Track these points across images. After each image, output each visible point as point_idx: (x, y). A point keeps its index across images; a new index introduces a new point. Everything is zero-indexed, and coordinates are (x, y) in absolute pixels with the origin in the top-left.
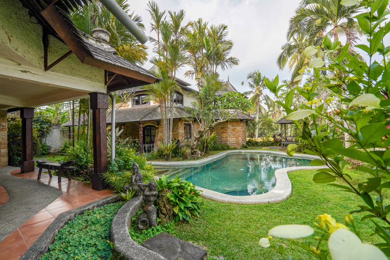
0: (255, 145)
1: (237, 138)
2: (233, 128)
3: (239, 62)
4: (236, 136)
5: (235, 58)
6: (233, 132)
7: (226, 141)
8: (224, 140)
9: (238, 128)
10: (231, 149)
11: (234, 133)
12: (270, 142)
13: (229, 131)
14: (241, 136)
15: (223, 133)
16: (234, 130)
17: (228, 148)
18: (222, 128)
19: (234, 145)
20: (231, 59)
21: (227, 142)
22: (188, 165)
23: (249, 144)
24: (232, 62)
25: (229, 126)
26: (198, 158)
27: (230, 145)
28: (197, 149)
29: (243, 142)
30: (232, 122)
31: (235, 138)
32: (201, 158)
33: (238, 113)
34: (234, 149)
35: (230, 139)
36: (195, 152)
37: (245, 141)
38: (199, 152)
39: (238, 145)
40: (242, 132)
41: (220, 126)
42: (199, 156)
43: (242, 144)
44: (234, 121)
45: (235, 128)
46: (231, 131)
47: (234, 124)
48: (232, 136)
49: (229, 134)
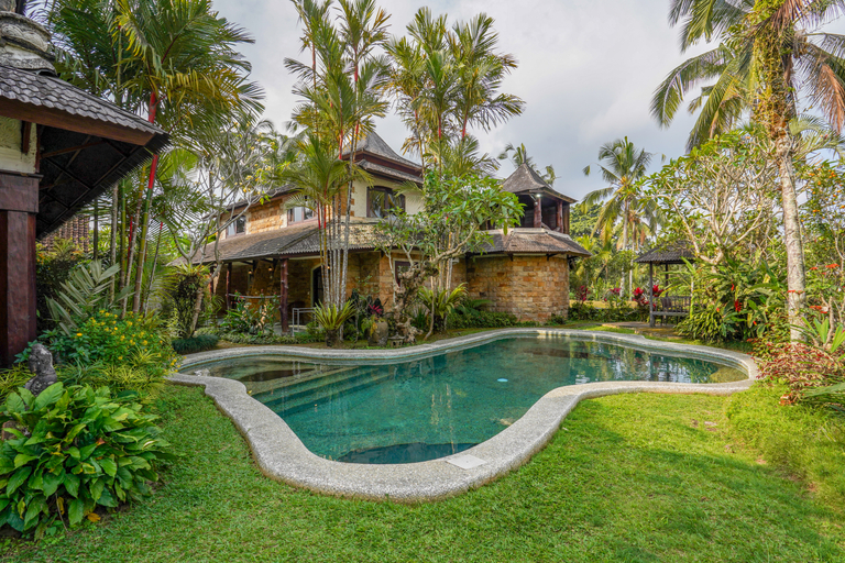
0: (591, 316)
1: (536, 298)
2: (526, 274)
3: (523, 106)
4: (535, 294)
5: (512, 97)
6: (526, 283)
7: (509, 305)
8: (504, 304)
9: (540, 274)
10: (519, 325)
11: (529, 286)
12: (629, 310)
13: (516, 281)
14: (549, 294)
15: (501, 286)
16: (528, 279)
17: (513, 323)
18: (500, 274)
19: (530, 315)
20: (502, 99)
21: (511, 307)
22: (366, 360)
23: (575, 314)
24: (508, 108)
25: (515, 268)
26: (404, 344)
27: (519, 316)
28: (404, 322)
29: (555, 308)
30: (524, 259)
31: (531, 300)
32: (415, 343)
33: (540, 236)
34: (528, 325)
35: (519, 300)
36: (400, 328)
37: (562, 307)
38: (410, 330)
39: (539, 316)
40: (553, 284)
41: (495, 269)
42: (412, 338)
43: (550, 314)
44: (529, 257)
45: (531, 273)
46: (522, 282)
47: (529, 264)
48: (524, 294)
49: (516, 288)
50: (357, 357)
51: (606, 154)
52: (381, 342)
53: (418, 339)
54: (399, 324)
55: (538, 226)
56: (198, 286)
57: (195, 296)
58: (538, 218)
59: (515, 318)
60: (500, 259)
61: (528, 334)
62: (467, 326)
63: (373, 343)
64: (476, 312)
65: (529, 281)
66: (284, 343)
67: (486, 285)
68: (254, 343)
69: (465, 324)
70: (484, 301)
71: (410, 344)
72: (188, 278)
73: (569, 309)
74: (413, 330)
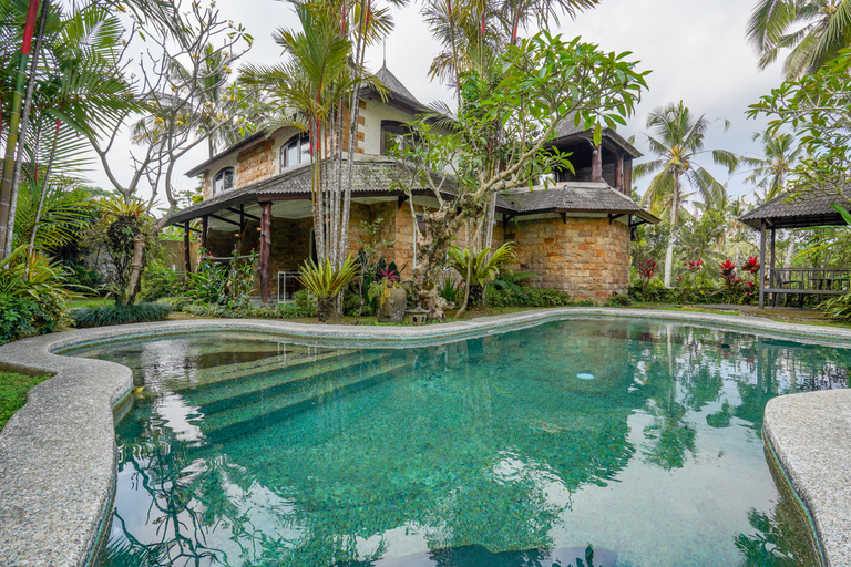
0: (659, 297)
1: (594, 271)
2: (582, 240)
4: (593, 266)
6: (581, 252)
7: (559, 280)
8: (553, 278)
9: (600, 240)
10: (572, 304)
11: (585, 255)
13: (570, 249)
14: (610, 266)
15: (549, 255)
16: (585, 246)
17: (564, 302)
18: (549, 240)
19: (585, 292)
21: (561, 282)
23: (638, 294)
25: (569, 232)
26: (429, 320)
27: (572, 294)
28: (429, 289)
29: (616, 286)
30: (580, 222)
31: (588, 273)
32: (444, 319)
33: (601, 193)
34: (583, 304)
35: (573, 273)
36: (422, 298)
37: (622, 285)
38: (438, 302)
39: (598, 294)
40: (614, 255)
41: (541, 234)
42: (439, 313)
43: (610, 292)
44: (587, 218)
45: (589, 239)
46: (576, 250)
47: (586, 228)
48: (579, 265)
49: (569, 258)
50: (360, 336)
51: (655, 121)
52: (396, 317)
53: (449, 315)
54: (422, 292)
55: (597, 180)
56: (136, 231)
57: (132, 246)
58: (597, 169)
59: (568, 296)
60: (548, 221)
61: (590, 315)
62: (507, 304)
63: (385, 318)
64: (517, 288)
65: (585, 249)
66: (260, 316)
67: (529, 254)
68: (222, 316)
69: (504, 302)
70: (526, 274)
71: (437, 320)
72: (121, 219)
73: (630, 288)
74: (442, 302)
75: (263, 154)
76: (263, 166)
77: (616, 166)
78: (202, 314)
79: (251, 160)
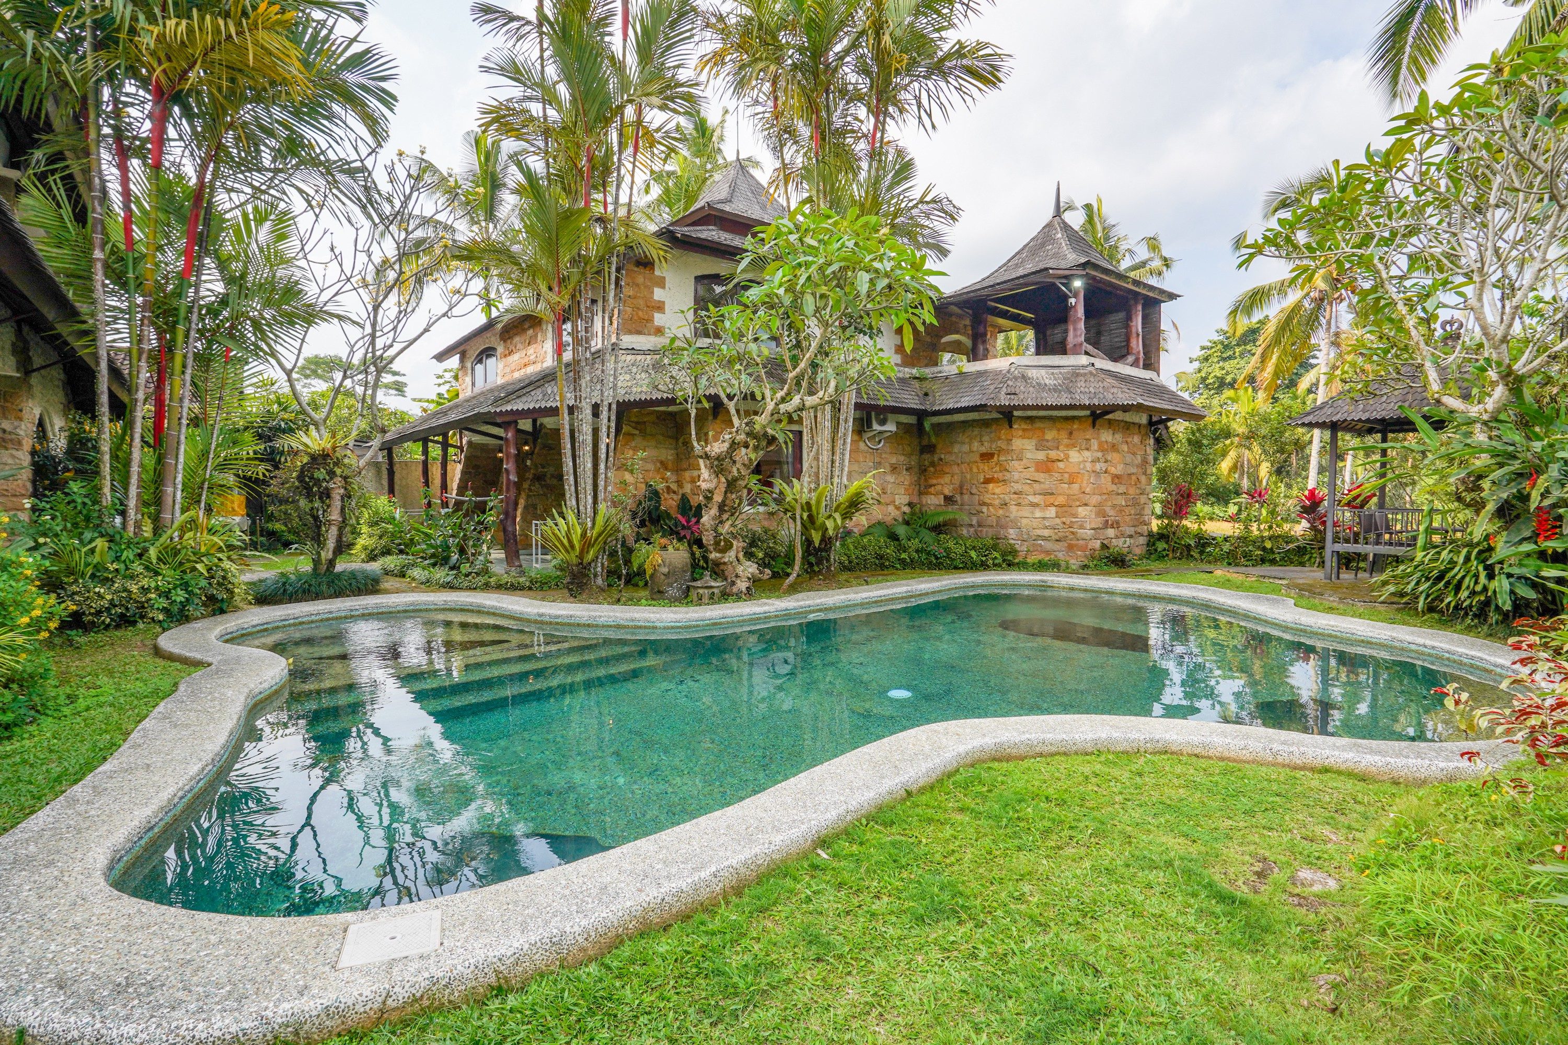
1: (1064, 509)
2: (1041, 455)
3: (1006, 64)
4: (1061, 500)
5: (981, 45)
6: (1041, 476)
7: (1003, 523)
8: (992, 521)
9: (1075, 456)
10: (1023, 566)
11: (1047, 482)
12: (1288, 539)
13: (1020, 471)
14: (1095, 499)
15: (987, 481)
16: (1046, 466)
17: (1010, 561)
18: (986, 457)
19: (1048, 545)
20: (960, 51)
21: (1004, 527)
22: (618, 627)
23: (1161, 545)
24: (973, 73)
25: (1018, 443)
26: (725, 596)
27: (1022, 548)
28: (724, 551)
29: (1111, 532)
30: (1039, 424)
31: (1051, 512)
32: (749, 594)
33: (1075, 374)
34: (1041, 566)
35: (1025, 511)
36: (717, 564)
37: (1130, 531)
38: (740, 569)
39: (1070, 547)
40: (1106, 480)
41: (976, 444)
42: (742, 585)
43: (1097, 545)
44: (1050, 418)
45: (1053, 454)
46: (1031, 473)
47: (1050, 435)
48: (1033, 499)
49: (1017, 487)
50: (601, 621)
52: (670, 592)
53: (756, 588)
54: (714, 555)
55: (1076, 351)
56: (332, 474)
57: (326, 494)
58: (1077, 331)
59: (1014, 552)
60: (986, 424)
61: (1029, 586)
62: (904, 564)
63: (658, 595)
64: (928, 537)
65: (1048, 471)
66: (501, 587)
67: (957, 480)
68: (450, 587)
69: (902, 561)
70: (951, 513)
71: (738, 597)
72: (314, 458)
73: (1151, 534)
74: (750, 568)
75: (530, 332)
76: (531, 350)
77: (1129, 318)
78: (427, 584)
79: (517, 339)
